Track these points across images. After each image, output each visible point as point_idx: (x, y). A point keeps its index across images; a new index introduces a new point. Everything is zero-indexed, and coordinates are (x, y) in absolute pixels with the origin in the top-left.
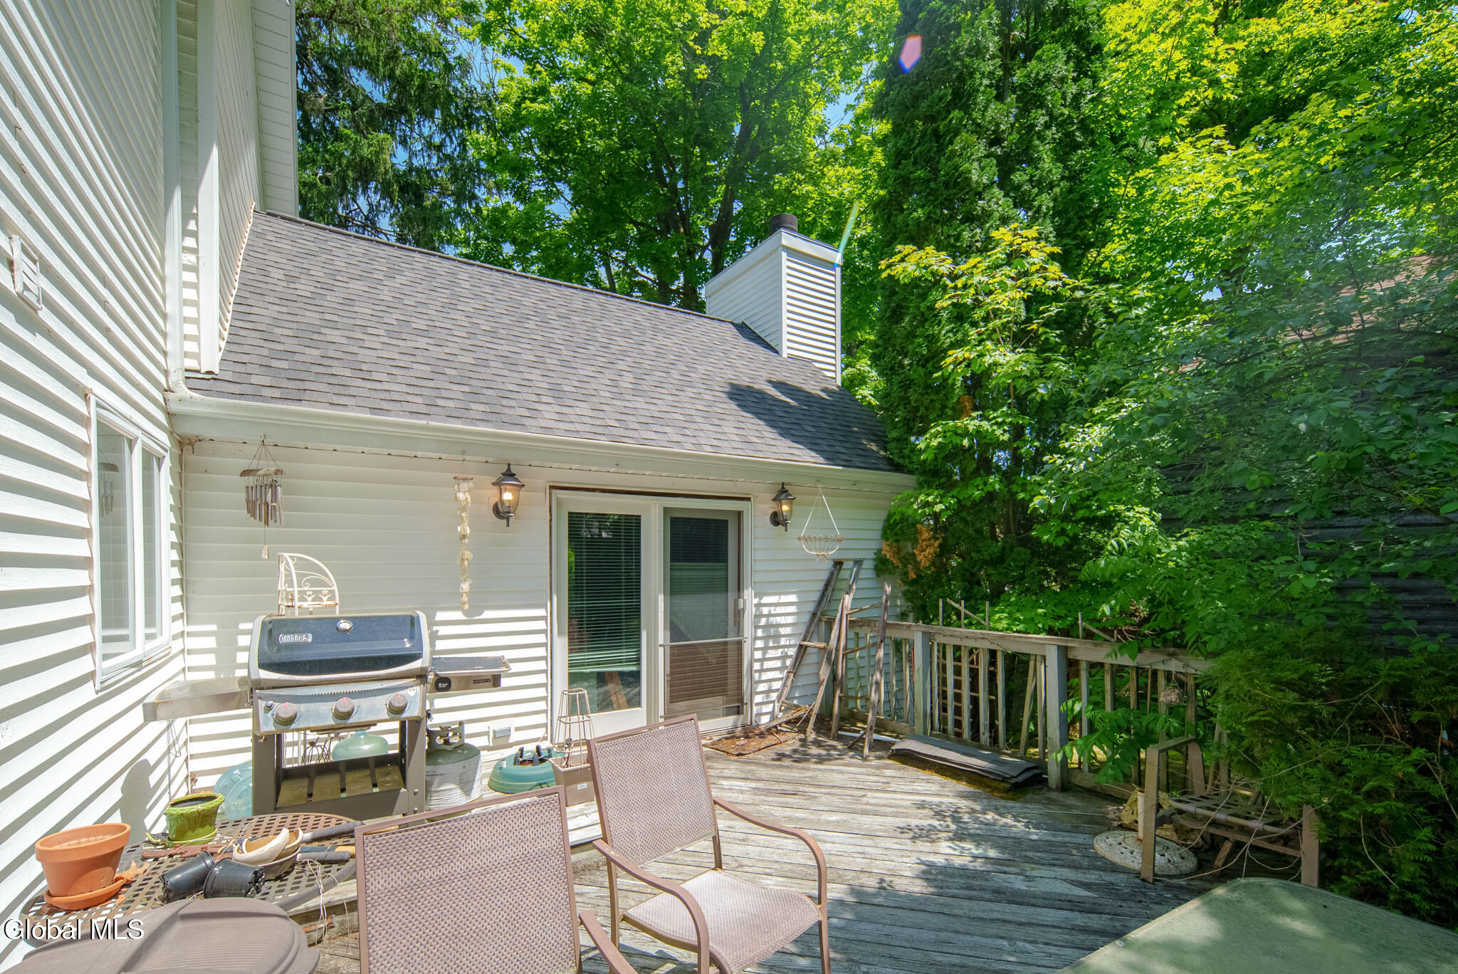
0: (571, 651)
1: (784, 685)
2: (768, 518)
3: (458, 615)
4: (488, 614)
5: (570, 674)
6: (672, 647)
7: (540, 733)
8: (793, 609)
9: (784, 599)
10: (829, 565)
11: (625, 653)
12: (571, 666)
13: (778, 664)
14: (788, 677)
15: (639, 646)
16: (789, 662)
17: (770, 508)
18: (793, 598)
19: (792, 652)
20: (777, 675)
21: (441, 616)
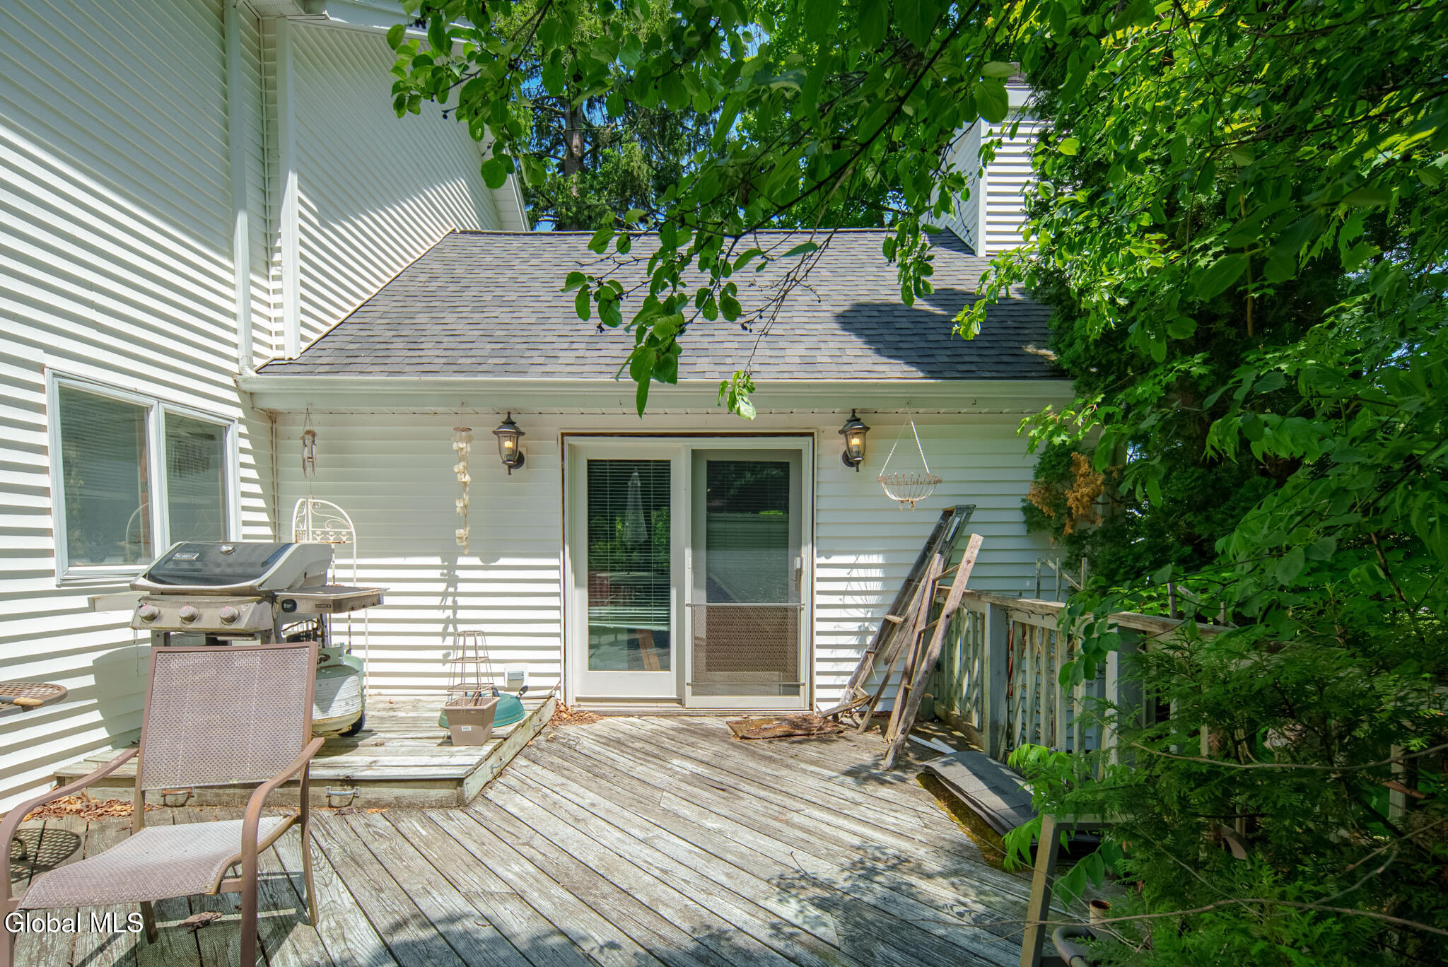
0: (590, 604)
1: (861, 668)
2: (839, 457)
3: (476, 561)
4: (503, 561)
5: (590, 628)
6: (708, 608)
7: (553, 682)
8: (877, 573)
9: (863, 559)
10: (936, 518)
11: (653, 611)
12: (590, 619)
13: (853, 640)
14: (866, 659)
15: (668, 605)
16: (869, 640)
17: (839, 444)
18: (877, 559)
19: (875, 628)
20: (852, 654)
21: (462, 561)
